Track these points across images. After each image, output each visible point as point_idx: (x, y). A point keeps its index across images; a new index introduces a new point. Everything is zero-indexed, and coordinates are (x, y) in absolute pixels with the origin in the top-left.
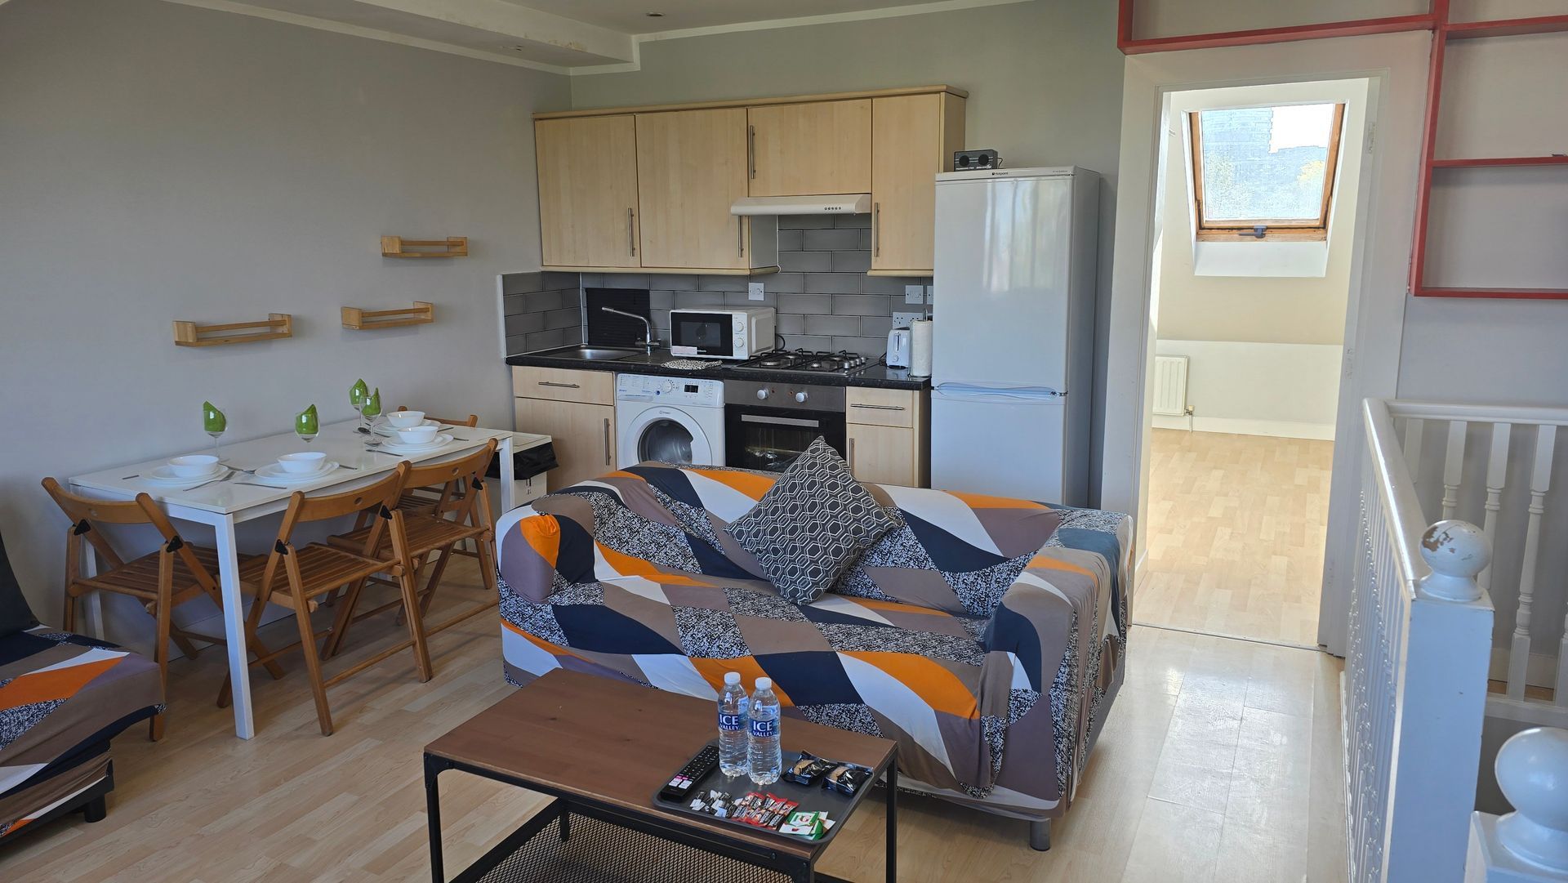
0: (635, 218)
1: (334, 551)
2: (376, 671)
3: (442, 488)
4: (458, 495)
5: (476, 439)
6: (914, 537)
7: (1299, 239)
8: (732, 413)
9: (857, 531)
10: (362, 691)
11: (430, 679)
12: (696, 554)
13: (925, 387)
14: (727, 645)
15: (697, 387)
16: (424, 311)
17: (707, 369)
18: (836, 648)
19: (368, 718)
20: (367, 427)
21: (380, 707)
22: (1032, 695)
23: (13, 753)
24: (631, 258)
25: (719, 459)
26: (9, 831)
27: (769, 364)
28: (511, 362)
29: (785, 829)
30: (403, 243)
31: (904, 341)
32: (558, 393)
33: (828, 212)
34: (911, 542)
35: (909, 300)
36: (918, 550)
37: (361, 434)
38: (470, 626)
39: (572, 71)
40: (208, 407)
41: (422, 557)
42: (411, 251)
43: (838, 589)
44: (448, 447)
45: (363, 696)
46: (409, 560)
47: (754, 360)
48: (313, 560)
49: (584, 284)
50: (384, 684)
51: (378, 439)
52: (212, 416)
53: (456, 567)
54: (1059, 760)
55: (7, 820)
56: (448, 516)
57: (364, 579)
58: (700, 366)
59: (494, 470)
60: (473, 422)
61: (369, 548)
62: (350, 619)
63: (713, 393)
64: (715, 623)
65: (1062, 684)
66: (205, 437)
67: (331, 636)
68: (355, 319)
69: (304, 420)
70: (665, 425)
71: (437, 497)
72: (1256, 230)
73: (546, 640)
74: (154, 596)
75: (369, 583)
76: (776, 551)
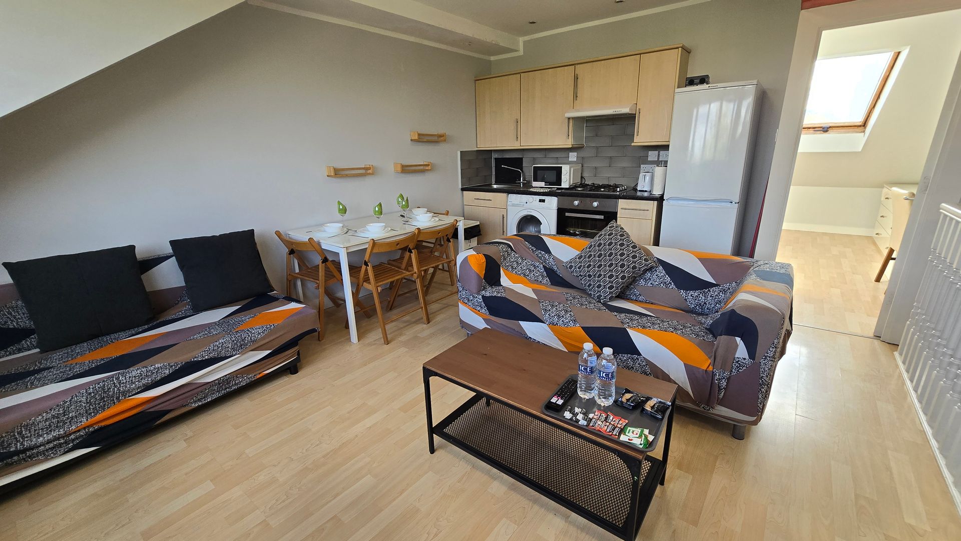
0: (519, 123)
1: (390, 266)
2: (407, 318)
3: (434, 242)
4: (441, 245)
5: (448, 220)
6: (664, 272)
7: (848, 132)
8: (561, 212)
9: (634, 267)
10: (402, 326)
11: (429, 323)
12: (548, 276)
13: (660, 200)
14: (567, 321)
15: (545, 200)
16: (428, 165)
17: (550, 191)
18: (626, 326)
19: (403, 338)
20: (404, 215)
21: (410, 333)
22: (748, 361)
23: (257, 346)
24: (516, 142)
25: (554, 230)
26: (257, 378)
27: (579, 189)
28: (463, 190)
29: (623, 438)
30: (419, 135)
31: (647, 178)
32: (482, 203)
33: (614, 113)
34: (662, 274)
35: (650, 159)
36: (666, 278)
37: (402, 217)
38: (445, 301)
39: (492, 58)
40: (339, 203)
41: (426, 271)
42: (423, 139)
43: (621, 296)
44: (436, 223)
45: (402, 328)
46: (420, 271)
47: (573, 188)
48: (380, 270)
49: (494, 156)
50: (410, 324)
51: (408, 219)
52: (341, 207)
53: (440, 276)
54: (760, 397)
55: (256, 373)
56: (436, 254)
57: (402, 279)
58: (546, 190)
59: (455, 235)
60: (447, 213)
61: (404, 266)
62: (397, 296)
63: (552, 203)
64: (560, 309)
65: (769, 357)
66: (338, 216)
67: (389, 302)
68: (399, 169)
69: (377, 209)
70: (529, 217)
71: (432, 245)
72: (824, 128)
73: (479, 311)
74: (318, 282)
75: (404, 281)
76: (590, 276)
